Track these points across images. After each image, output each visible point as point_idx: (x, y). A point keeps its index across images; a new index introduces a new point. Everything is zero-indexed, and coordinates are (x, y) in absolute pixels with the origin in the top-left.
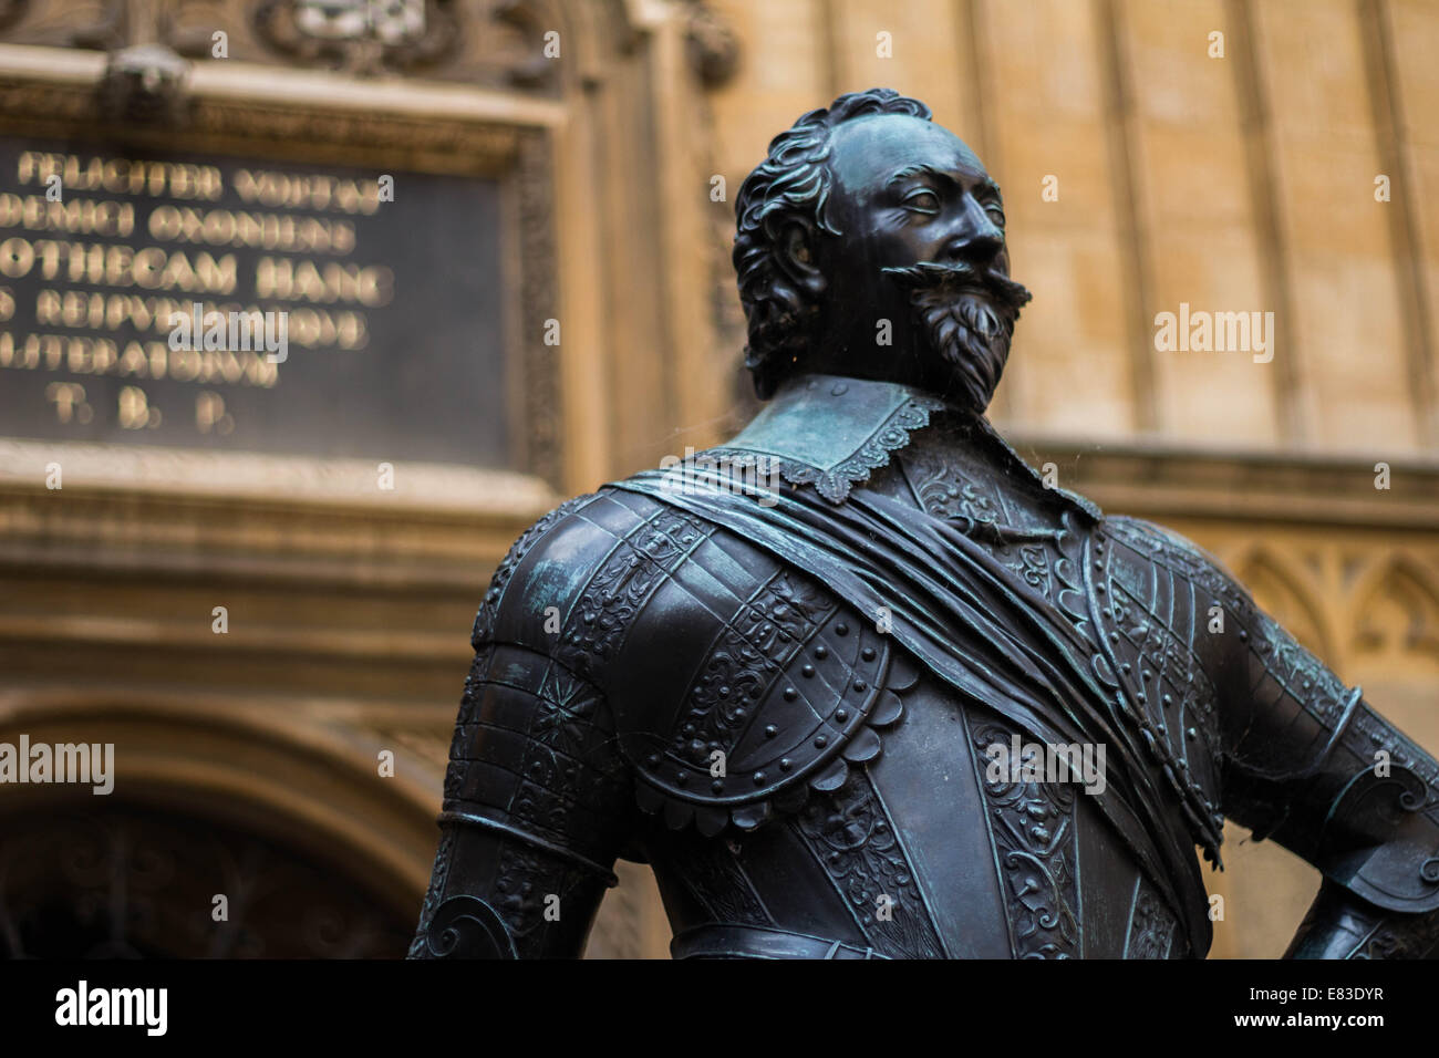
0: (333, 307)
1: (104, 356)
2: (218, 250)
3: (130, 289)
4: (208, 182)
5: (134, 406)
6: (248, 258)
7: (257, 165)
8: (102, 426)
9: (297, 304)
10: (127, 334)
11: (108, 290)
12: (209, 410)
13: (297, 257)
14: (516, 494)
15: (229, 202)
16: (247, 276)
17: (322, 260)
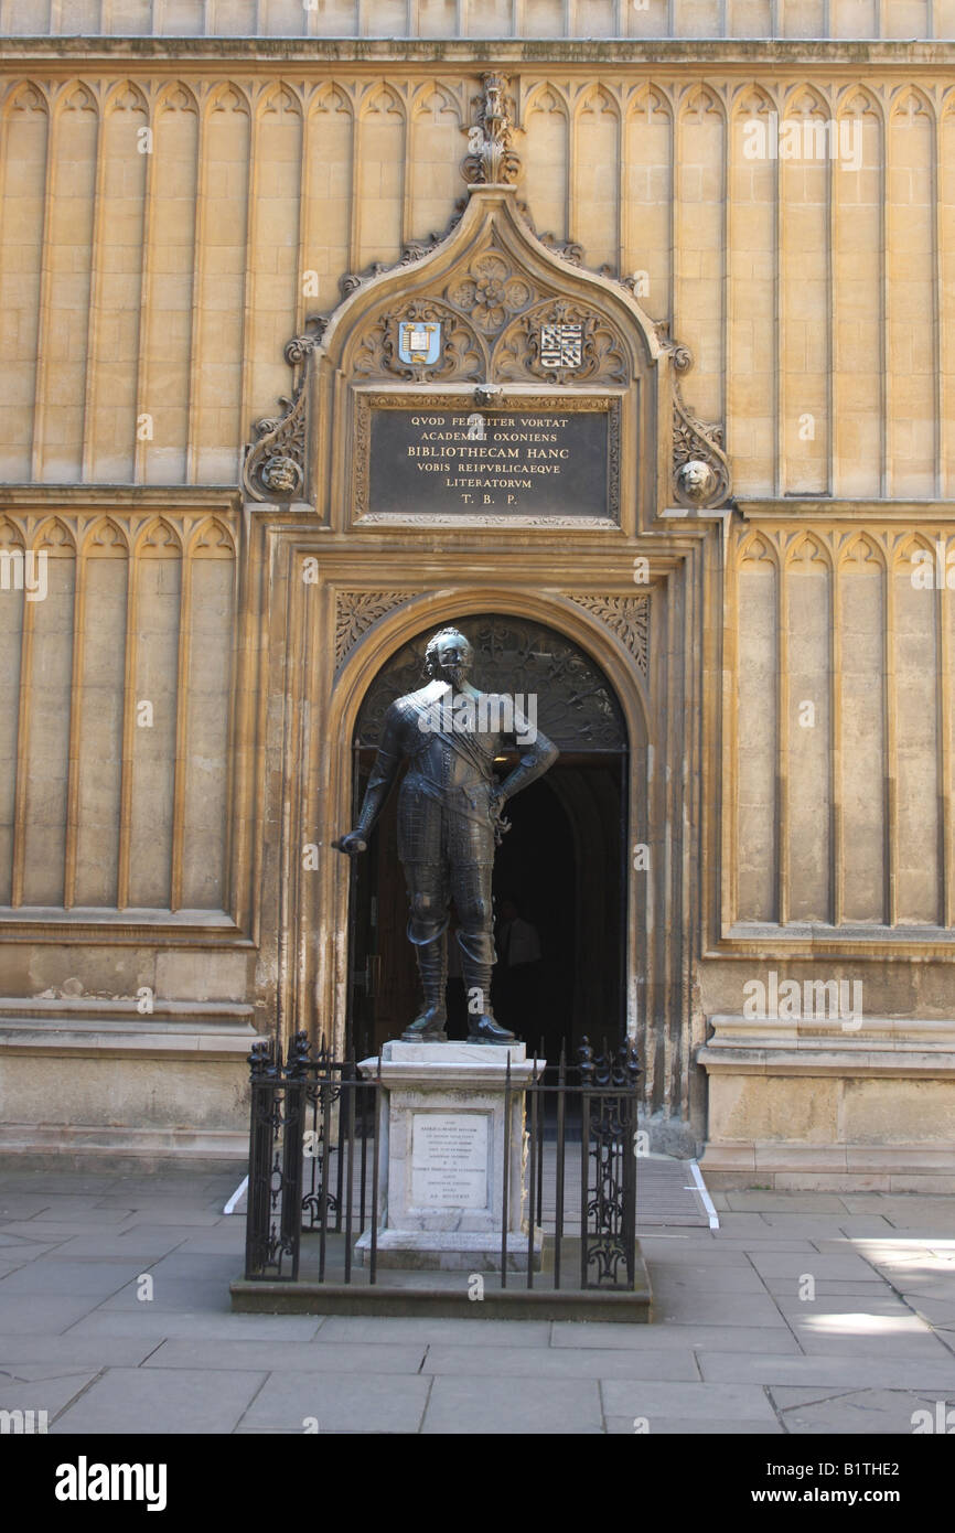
0: (550, 462)
1: (478, 483)
2: (513, 445)
3: (487, 461)
4: (511, 422)
5: (487, 499)
6: (523, 446)
7: (527, 415)
8: (478, 508)
9: (540, 462)
10: (487, 475)
11: (479, 461)
12: (510, 498)
13: (538, 446)
14: (604, 524)
15: (519, 429)
16: (523, 453)
17: (547, 446)
